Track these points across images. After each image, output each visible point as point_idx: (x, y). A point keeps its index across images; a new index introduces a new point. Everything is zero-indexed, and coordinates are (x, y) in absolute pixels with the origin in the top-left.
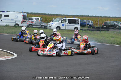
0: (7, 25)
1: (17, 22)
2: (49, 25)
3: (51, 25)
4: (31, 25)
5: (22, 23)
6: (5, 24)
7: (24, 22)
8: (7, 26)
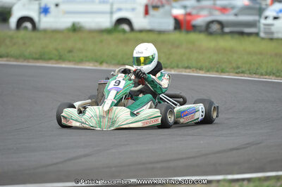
0: (74, 25)
1: (127, 10)
2: (266, 18)
3: (275, 18)
4: (220, 23)
5: (147, 12)
6: (64, 22)
7: (156, 7)
8: (75, 29)
